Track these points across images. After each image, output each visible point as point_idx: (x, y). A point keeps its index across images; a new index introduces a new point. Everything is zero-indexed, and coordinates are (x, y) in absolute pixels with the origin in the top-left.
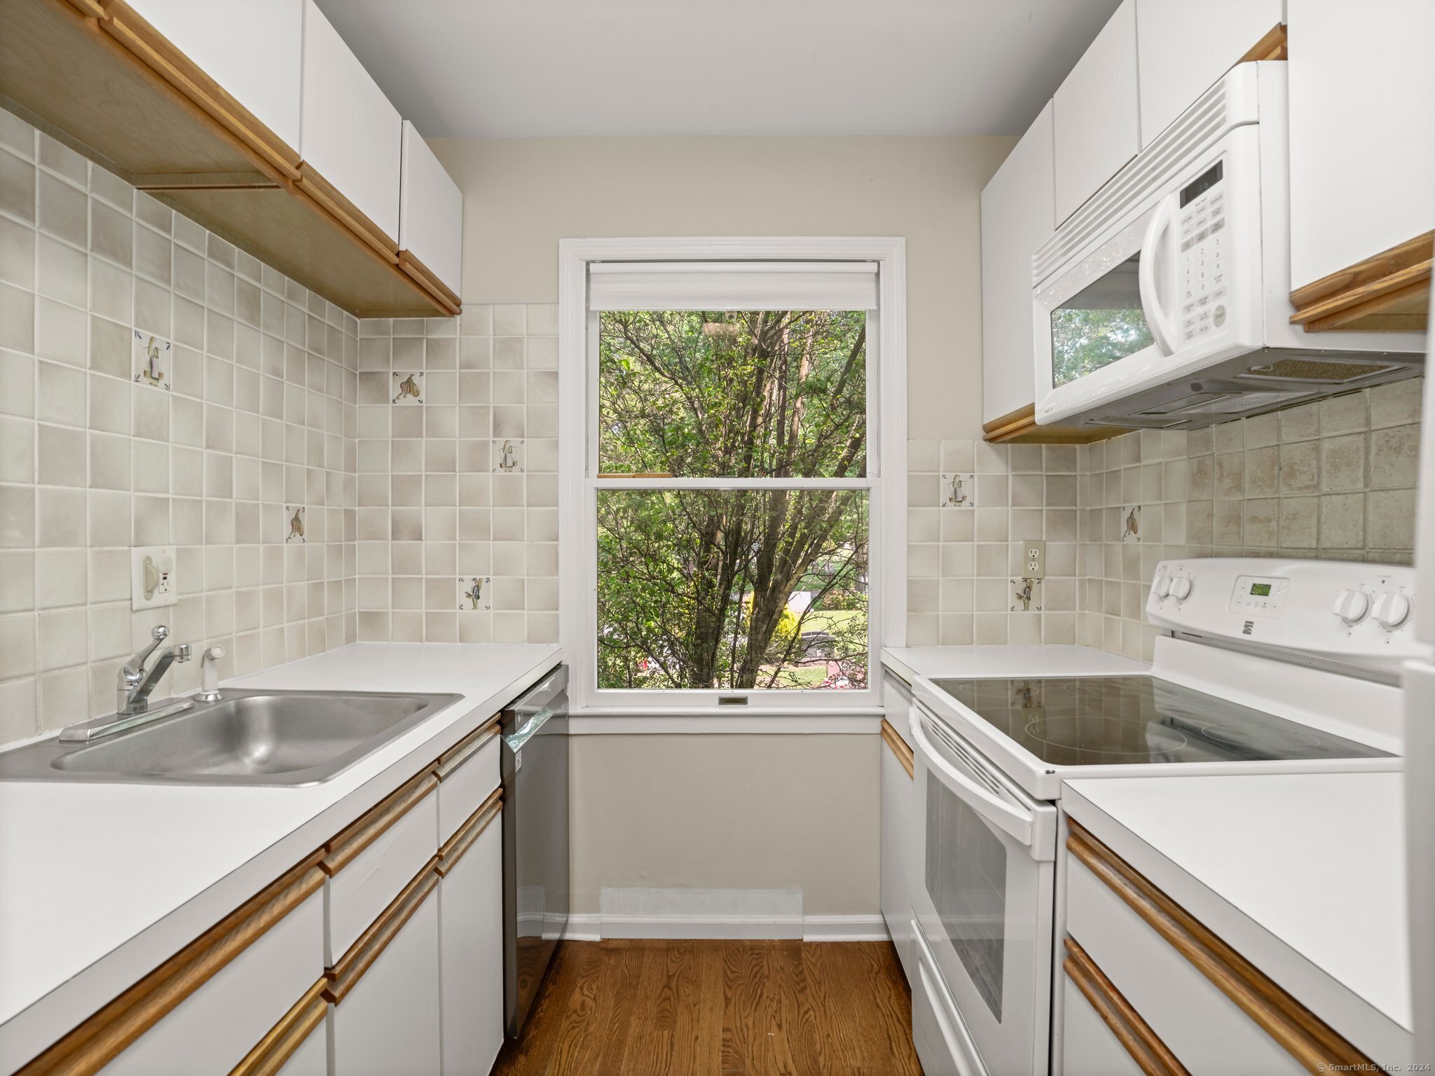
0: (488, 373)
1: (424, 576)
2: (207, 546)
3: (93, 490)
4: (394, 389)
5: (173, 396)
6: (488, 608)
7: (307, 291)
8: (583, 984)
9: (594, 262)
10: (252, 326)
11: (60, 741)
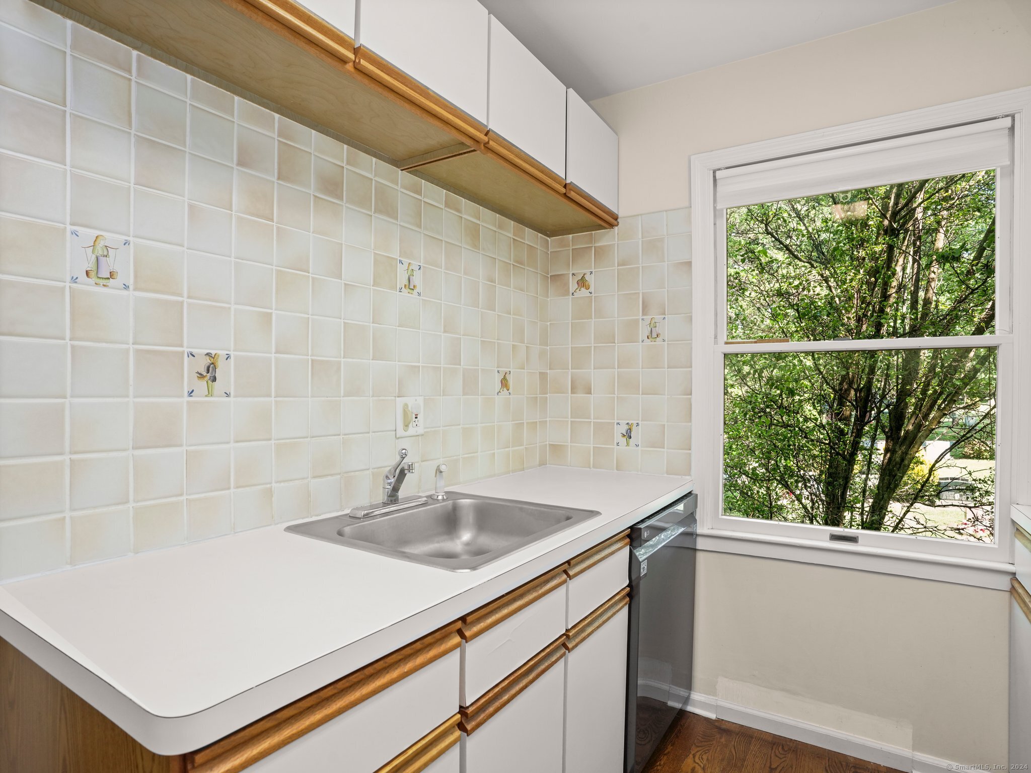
0: (639, 267)
1: (592, 420)
2: (444, 397)
3: (374, 361)
4: (573, 285)
5: (422, 299)
6: (637, 446)
7: (512, 222)
8: (697, 752)
9: (719, 169)
10: (473, 250)
11: (349, 516)
